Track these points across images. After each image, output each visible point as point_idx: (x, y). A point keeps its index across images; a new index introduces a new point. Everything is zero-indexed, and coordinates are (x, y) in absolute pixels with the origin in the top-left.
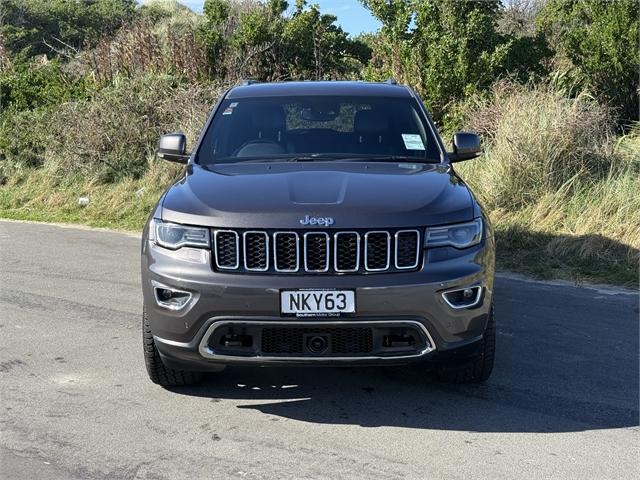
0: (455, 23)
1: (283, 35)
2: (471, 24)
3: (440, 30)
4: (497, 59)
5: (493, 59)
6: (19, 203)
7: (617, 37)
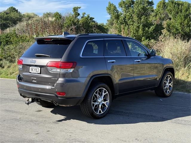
0: (138, 20)
1: (79, 23)
2: (142, 20)
3: (133, 22)
4: (151, 30)
5: (150, 30)
6: (11, 74)
7: (181, 24)
